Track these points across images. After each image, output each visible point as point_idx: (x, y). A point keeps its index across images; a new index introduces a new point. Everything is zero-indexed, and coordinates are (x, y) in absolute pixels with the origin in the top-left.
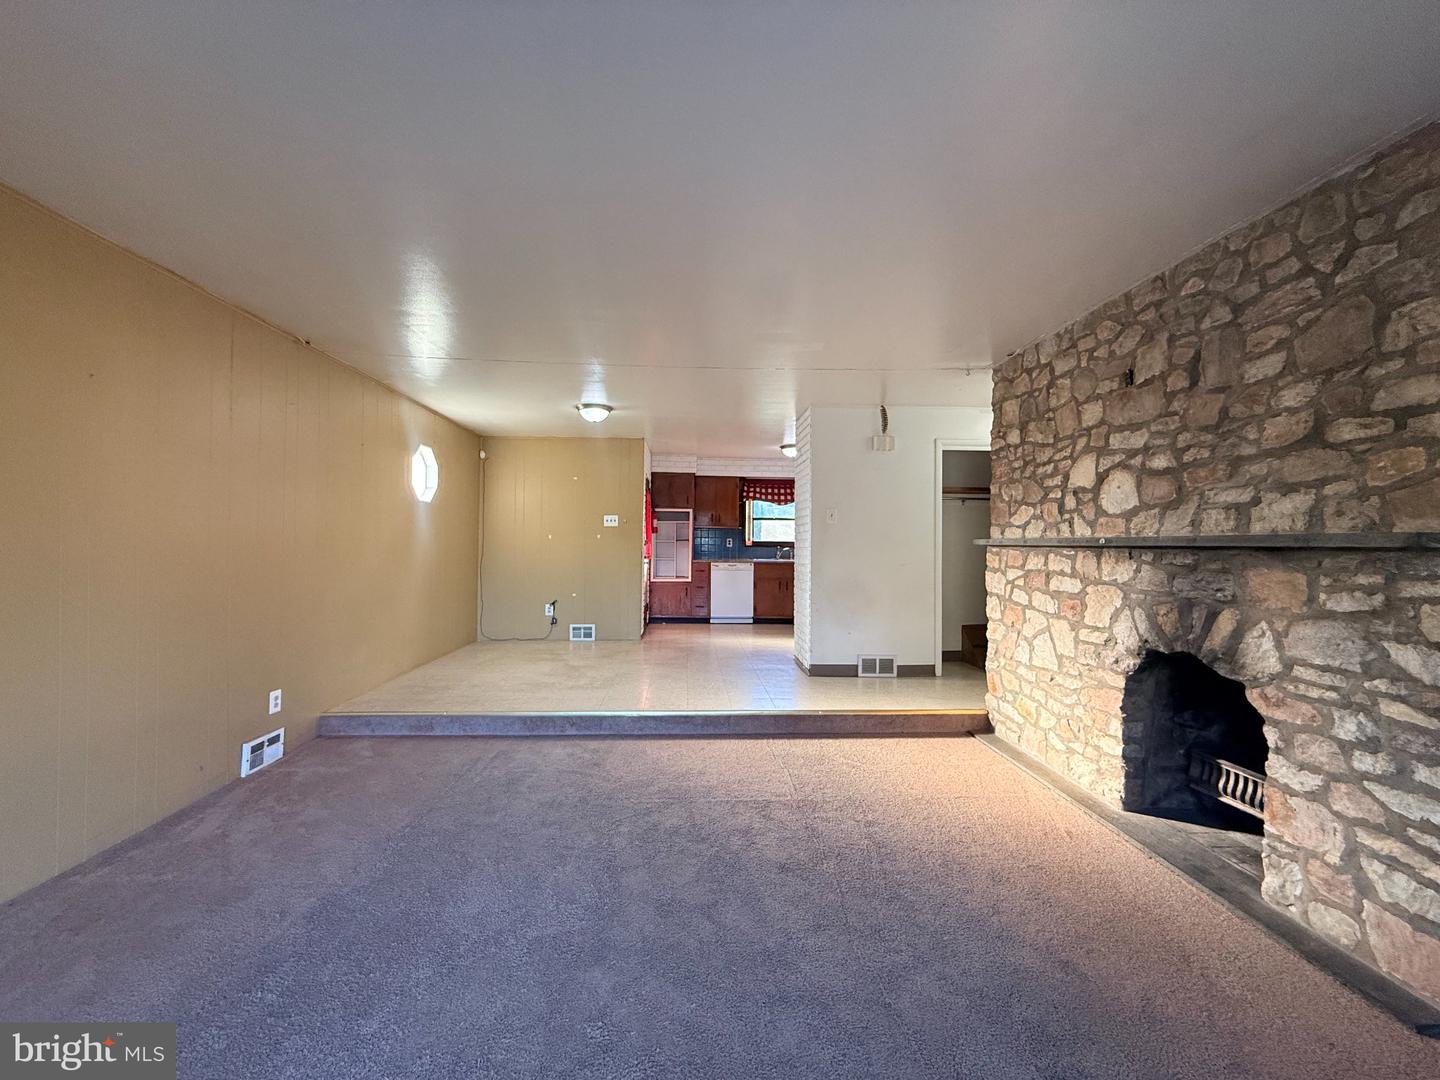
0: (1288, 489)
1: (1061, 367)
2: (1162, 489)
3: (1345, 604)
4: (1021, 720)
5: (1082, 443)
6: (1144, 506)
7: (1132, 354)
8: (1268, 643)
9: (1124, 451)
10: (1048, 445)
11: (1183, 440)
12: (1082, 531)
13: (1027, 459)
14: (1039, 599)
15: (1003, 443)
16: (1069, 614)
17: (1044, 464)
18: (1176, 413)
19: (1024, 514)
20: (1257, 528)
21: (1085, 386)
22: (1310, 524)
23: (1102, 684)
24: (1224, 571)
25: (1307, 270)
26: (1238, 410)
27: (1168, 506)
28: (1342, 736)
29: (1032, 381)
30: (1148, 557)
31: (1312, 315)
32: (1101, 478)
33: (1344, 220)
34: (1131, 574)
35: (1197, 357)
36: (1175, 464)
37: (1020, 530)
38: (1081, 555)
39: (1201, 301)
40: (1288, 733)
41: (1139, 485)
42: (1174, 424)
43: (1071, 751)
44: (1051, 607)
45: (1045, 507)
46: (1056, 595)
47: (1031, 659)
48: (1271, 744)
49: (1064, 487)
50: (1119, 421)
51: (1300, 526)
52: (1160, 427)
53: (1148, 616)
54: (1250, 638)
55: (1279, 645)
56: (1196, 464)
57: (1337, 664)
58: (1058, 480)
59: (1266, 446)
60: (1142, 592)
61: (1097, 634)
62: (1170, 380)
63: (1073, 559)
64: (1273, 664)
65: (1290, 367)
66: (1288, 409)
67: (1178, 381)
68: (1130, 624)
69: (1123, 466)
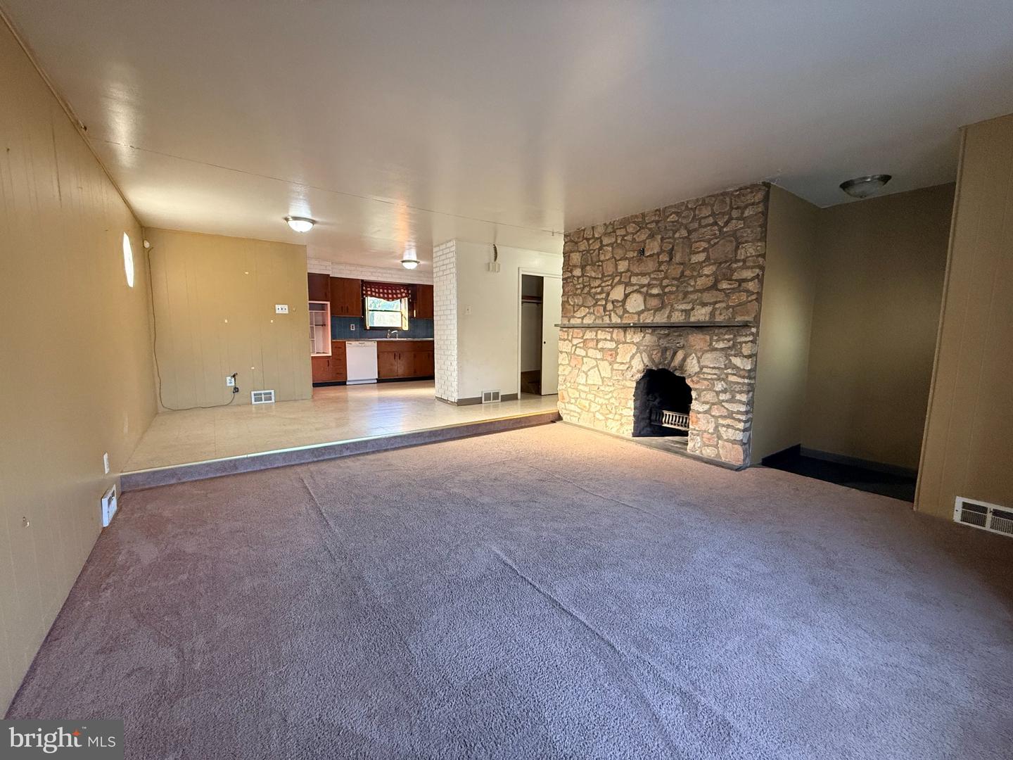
0: (704, 305)
1: (606, 241)
2: (654, 302)
3: (721, 345)
4: (579, 411)
5: (617, 279)
6: (646, 309)
7: (644, 242)
8: (695, 361)
9: (639, 285)
10: (598, 278)
11: (665, 282)
12: (616, 320)
13: (586, 284)
14: (591, 352)
15: (570, 275)
16: (609, 358)
17: (596, 287)
18: (663, 271)
19: (583, 311)
20: (692, 319)
21: (619, 253)
22: (710, 318)
23: (624, 387)
24: (680, 336)
25: (715, 223)
26: (687, 273)
27: (657, 310)
28: (717, 390)
29: (589, 245)
30: (650, 331)
31: (716, 241)
32: (626, 296)
33: (728, 208)
34: (641, 338)
35: (672, 249)
36: (661, 292)
37: (580, 320)
38: (616, 331)
39: (675, 226)
40: (699, 392)
41: (645, 300)
42: (662, 275)
43: (607, 419)
44: (599, 355)
45: (596, 308)
46: (602, 350)
47: (586, 381)
48: (693, 397)
49: (607, 300)
50: (637, 271)
51: (707, 319)
52: (655, 276)
53: (648, 355)
54: (688, 360)
55: (699, 362)
56: (671, 293)
57: (717, 366)
58: (604, 296)
59: (697, 288)
60: (645, 346)
61: (623, 365)
62: (660, 257)
63: (612, 333)
64: (697, 369)
65: (708, 258)
66: (705, 275)
67: (664, 257)
68: (640, 359)
69: (637, 291)
